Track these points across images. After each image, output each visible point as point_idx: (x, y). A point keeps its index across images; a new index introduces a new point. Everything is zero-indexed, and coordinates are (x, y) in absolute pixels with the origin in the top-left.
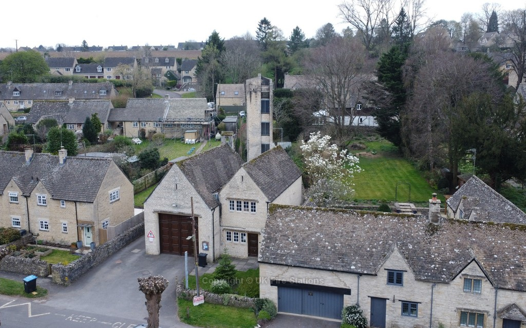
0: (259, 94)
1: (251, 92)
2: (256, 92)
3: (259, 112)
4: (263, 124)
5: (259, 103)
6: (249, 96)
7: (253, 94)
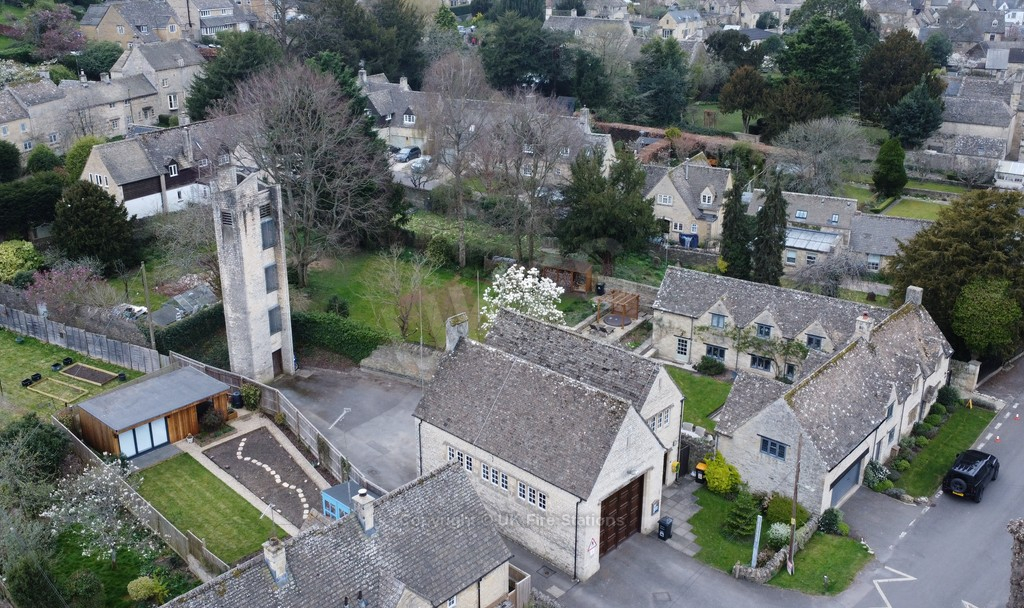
0: (257, 211)
1: (244, 212)
2: (252, 210)
3: (260, 247)
4: (267, 270)
5: (259, 230)
6: (242, 221)
7: (249, 214)
